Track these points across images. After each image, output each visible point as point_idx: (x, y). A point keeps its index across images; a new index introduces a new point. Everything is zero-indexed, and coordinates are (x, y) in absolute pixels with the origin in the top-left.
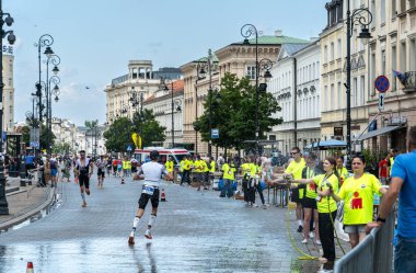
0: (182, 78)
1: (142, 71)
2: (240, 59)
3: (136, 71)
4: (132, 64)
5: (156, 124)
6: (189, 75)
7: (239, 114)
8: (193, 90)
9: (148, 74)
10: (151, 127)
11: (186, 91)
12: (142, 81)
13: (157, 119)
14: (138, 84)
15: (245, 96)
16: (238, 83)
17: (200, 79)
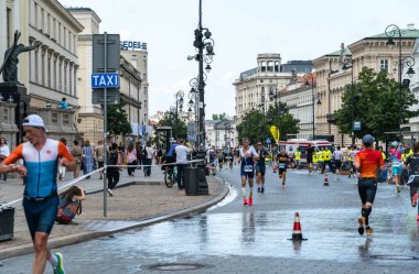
0: (314, 71)
1: (271, 64)
2: (374, 52)
3: (264, 64)
4: (261, 58)
5: (290, 117)
6: (321, 69)
7: (378, 108)
8: (326, 83)
9: (276, 67)
10: (285, 120)
11: (318, 84)
12: (271, 74)
13: (291, 112)
14: (266, 78)
15: (383, 89)
16: (375, 78)
17: (332, 72)
